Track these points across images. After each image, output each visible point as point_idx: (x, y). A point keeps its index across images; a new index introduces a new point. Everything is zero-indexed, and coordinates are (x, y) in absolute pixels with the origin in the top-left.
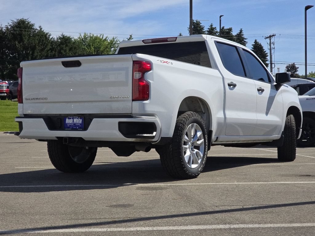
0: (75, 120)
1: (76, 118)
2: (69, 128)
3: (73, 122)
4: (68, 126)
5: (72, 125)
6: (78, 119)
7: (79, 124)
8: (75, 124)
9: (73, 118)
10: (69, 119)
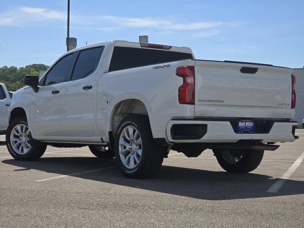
0: (247, 123)
1: (248, 122)
2: (240, 130)
3: (245, 125)
4: (240, 129)
5: (244, 128)
6: (250, 122)
7: (250, 127)
8: (246, 127)
9: (245, 122)
10: (242, 122)
